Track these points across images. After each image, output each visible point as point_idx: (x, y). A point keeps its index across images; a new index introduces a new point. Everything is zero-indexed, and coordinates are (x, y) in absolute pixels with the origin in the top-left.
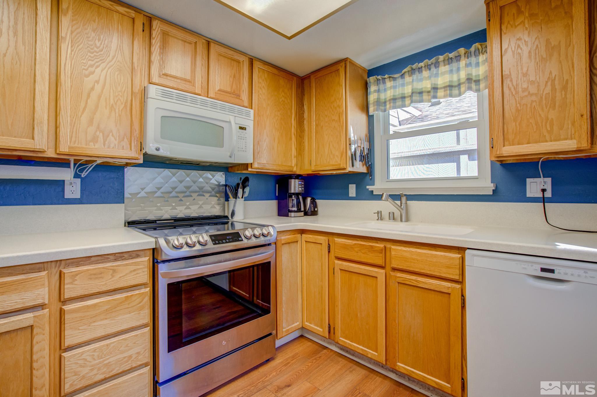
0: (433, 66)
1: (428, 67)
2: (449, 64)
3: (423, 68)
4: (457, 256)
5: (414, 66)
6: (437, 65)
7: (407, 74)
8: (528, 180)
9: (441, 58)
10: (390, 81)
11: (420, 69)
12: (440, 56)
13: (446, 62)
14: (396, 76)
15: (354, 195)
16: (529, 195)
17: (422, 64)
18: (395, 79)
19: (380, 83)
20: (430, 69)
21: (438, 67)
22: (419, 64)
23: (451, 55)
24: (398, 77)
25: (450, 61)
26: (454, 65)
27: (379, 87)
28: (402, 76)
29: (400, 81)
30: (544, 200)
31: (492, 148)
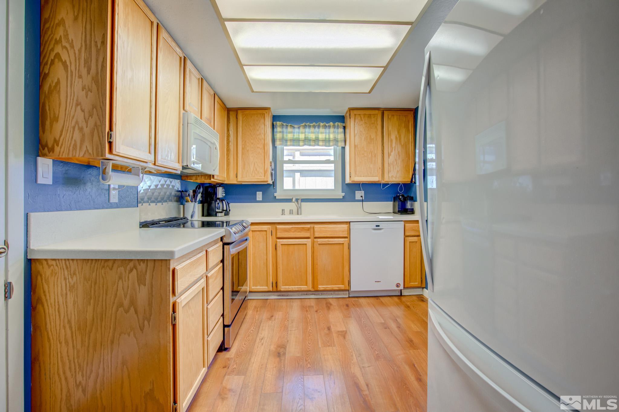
0: (317, 127)
1: (314, 127)
2: (325, 128)
3: (312, 127)
5: (307, 124)
6: (319, 127)
7: (302, 127)
8: (356, 192)
9: (322, 124)
10: (291, 128)
11: (310, 126)
12: (321, 123)
13: (324, 127)
14: (296, 126)
15: (261, 199)
16: (356, 199)
17: (312, 124)
18: (294, 128)
19: (284, 127)
20: (315, 128)
21: (319, 128)
22: (310, 124)
23: (327, 125)
24: (296, 128)
25: (325, 127)
26: (327, 130)
27: (283, 130)
28: (299, 128)
29: (296, 130)
30: (362, 201)
31: (350, 177)
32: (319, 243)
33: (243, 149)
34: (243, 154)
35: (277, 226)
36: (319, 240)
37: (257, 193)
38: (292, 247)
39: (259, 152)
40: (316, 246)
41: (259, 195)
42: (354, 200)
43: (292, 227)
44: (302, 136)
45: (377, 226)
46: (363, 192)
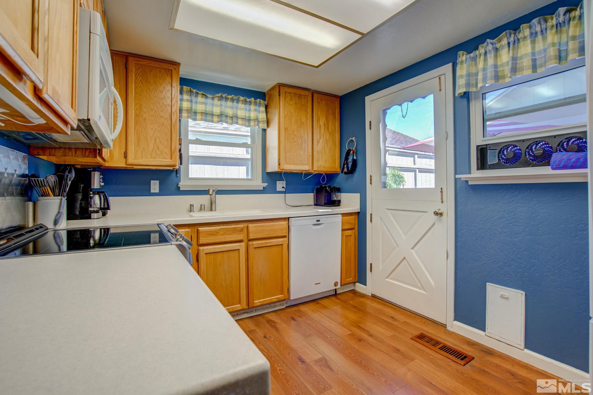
0: (235, 101)
1: (232, 100)
2: (245, 104)
3: (229, 100)
4: (285, 223)
5: (224, 95)
6: (238, 101)
7: (217, 98)
8: (278, 182)
9: (242, 98)
10: (202, 97)
11: (227, 99)
12: (241, 97)
13: (244, 102)
14: (209, 96)
16: (278, 190)
17: (230, 97)
18: (206, 97)
19: (193, 95)
20: (233, 102)
21: (238, 103)
22: (228, 96)
23: (248, 100)
24: (210, 98)
25: (245, 102)
26: (247, 107)
27: (191, 98)
28: (213, 99)
29: (209, 101)
30: (285, 193)
31: (279, 164)
32: (255, 246)
33: (136, 116)
34: (136, 123)
35: (200, 229)
36: (255, 242)
37: (152, 182)
38: (219, 256)
39: (163, 123)
40: (251, 251)
41: (155, 186)
42: (274, 191)
43: (220, 229)
44: (217, 110)
45: (318, 221)
46: (285, 182)
